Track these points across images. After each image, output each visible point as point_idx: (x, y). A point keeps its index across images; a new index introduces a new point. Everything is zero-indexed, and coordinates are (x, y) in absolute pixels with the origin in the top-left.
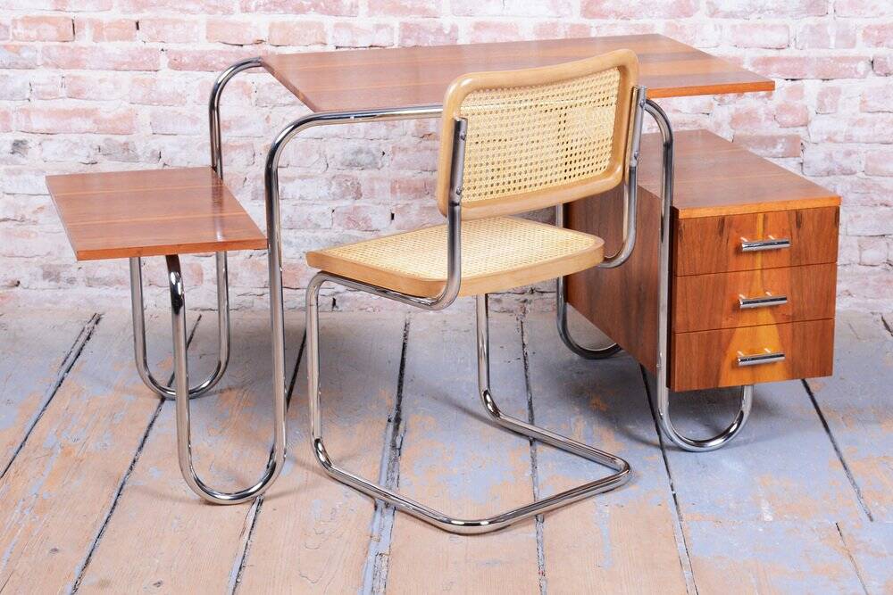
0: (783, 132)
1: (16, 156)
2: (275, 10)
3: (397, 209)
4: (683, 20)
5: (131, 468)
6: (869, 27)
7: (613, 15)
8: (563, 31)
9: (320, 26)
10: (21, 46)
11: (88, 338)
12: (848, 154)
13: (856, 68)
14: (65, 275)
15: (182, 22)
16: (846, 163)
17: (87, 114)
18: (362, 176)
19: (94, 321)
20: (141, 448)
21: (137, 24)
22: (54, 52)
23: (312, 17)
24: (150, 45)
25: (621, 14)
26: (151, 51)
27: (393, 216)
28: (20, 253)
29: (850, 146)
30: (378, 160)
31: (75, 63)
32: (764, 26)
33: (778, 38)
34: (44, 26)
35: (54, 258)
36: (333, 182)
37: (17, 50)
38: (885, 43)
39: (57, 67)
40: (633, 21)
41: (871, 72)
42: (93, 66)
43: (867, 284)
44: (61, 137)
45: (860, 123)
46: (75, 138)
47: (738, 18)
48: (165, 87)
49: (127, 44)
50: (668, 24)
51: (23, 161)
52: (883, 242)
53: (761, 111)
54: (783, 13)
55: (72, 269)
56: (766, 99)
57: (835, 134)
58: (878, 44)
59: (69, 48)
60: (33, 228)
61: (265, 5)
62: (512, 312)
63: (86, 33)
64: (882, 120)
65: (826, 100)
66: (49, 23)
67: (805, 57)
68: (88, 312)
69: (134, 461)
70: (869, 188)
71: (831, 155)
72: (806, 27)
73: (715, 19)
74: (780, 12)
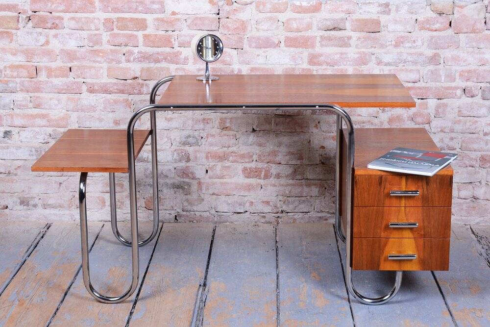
0: (417, 126)
1: (6, 139)
2: (144, 61)
3: (209, 167)
4: (363, 67)
5: (55, 314)
6: (462, 71)
7: (325, 64)
8: (298, 72)
9: (168, 69)
10: (8, 81)
11: (42, 237)
12: (452, 139)
13: (455, 93)
14: (32, 202)
15: (94, 67)
16: (451, 144)
17: (43, 116)
18: (190, 150)
19: (46, 228)
20: (62, 302)
21: (70, 68)
22: (26, 84)
23: (164, 65)
24: (77, 80)
25: (329, 64)
26: (77, 83)
27: (207, 171)
28: (8, 191)
29: (453, 135)
30: (199, 141)
31: (37, 90)
32: (407, 70)
33: (414, 76)
34: (21, 70)
35: (26, 193)
36: (175, 153)
37: (7, 83)
38: (471, 80)
39: (28, 92)
40: (336, 67)
41: (464, 95)
42: (47, 91)
43: (462, 209)
44: (30, 129)
45: (458, 122)
46: (37, 129)
47: (392, 66)
48: (85, 102)
49: (65, 79)
50: (355, 69)
51: (9, 141)
52: (470, 186)
53: (405, 116)
54: (416, 63)
55: (35, 199)
56: (408, 109)
57: (445, 128)
58: (468, 80)
59: (33, 81)
60: (15, 177)
61: (138, 58)
62: (271, 223)
63: (43, 73)
64: (470, 121)
65: (439, 110)
66: (24, 68)
67: (428, 88)
68: (44, 222)
69: (58, 309)
70: (463, 157)
71: (442, 139)
72: (429, 71)
73: (380, 66)
74: (415, 63)
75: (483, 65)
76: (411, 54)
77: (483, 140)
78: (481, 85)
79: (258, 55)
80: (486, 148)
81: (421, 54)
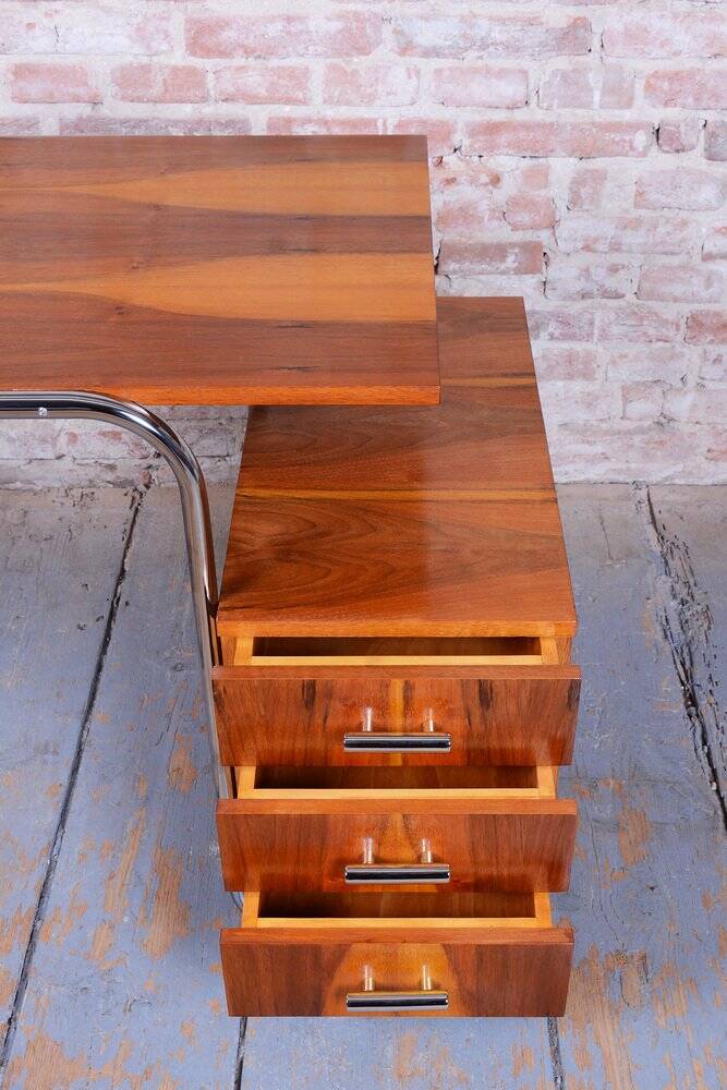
0: (518, 237)
4: (356, 60)
6: (655, 75)
7: (241, 52)
8: (160, 79)
12: (614, 269)
13: (631, 142)
16: (611, 283)
25: (253, 51)
29: (616, 258)
32: (488, 71)
33: (509, 90)
38: (679, 101)
40: (274, 62)
41: (655, 148)
43: (632, 446)
45: (636, 224)
47: (445, 56)
50: (333, 68)
52: (657, 390)
53: (484, 206)
54: (517, 49)
56: (490, 187)
57: (596, 240)
58: (668, 102)
64: (667, 222)
65: (583, 191)
67: (552, 124)
70: (642, 319)
71: (587, 270)
72: (554, 73)
73: (407, 58)
74: (513, 48)
75: (715, 56)
76: (502, 21)
77: (698, 272)
78: (704, 115)
79: (30, 26)
80: (705, 294)
81: (531, 22)
